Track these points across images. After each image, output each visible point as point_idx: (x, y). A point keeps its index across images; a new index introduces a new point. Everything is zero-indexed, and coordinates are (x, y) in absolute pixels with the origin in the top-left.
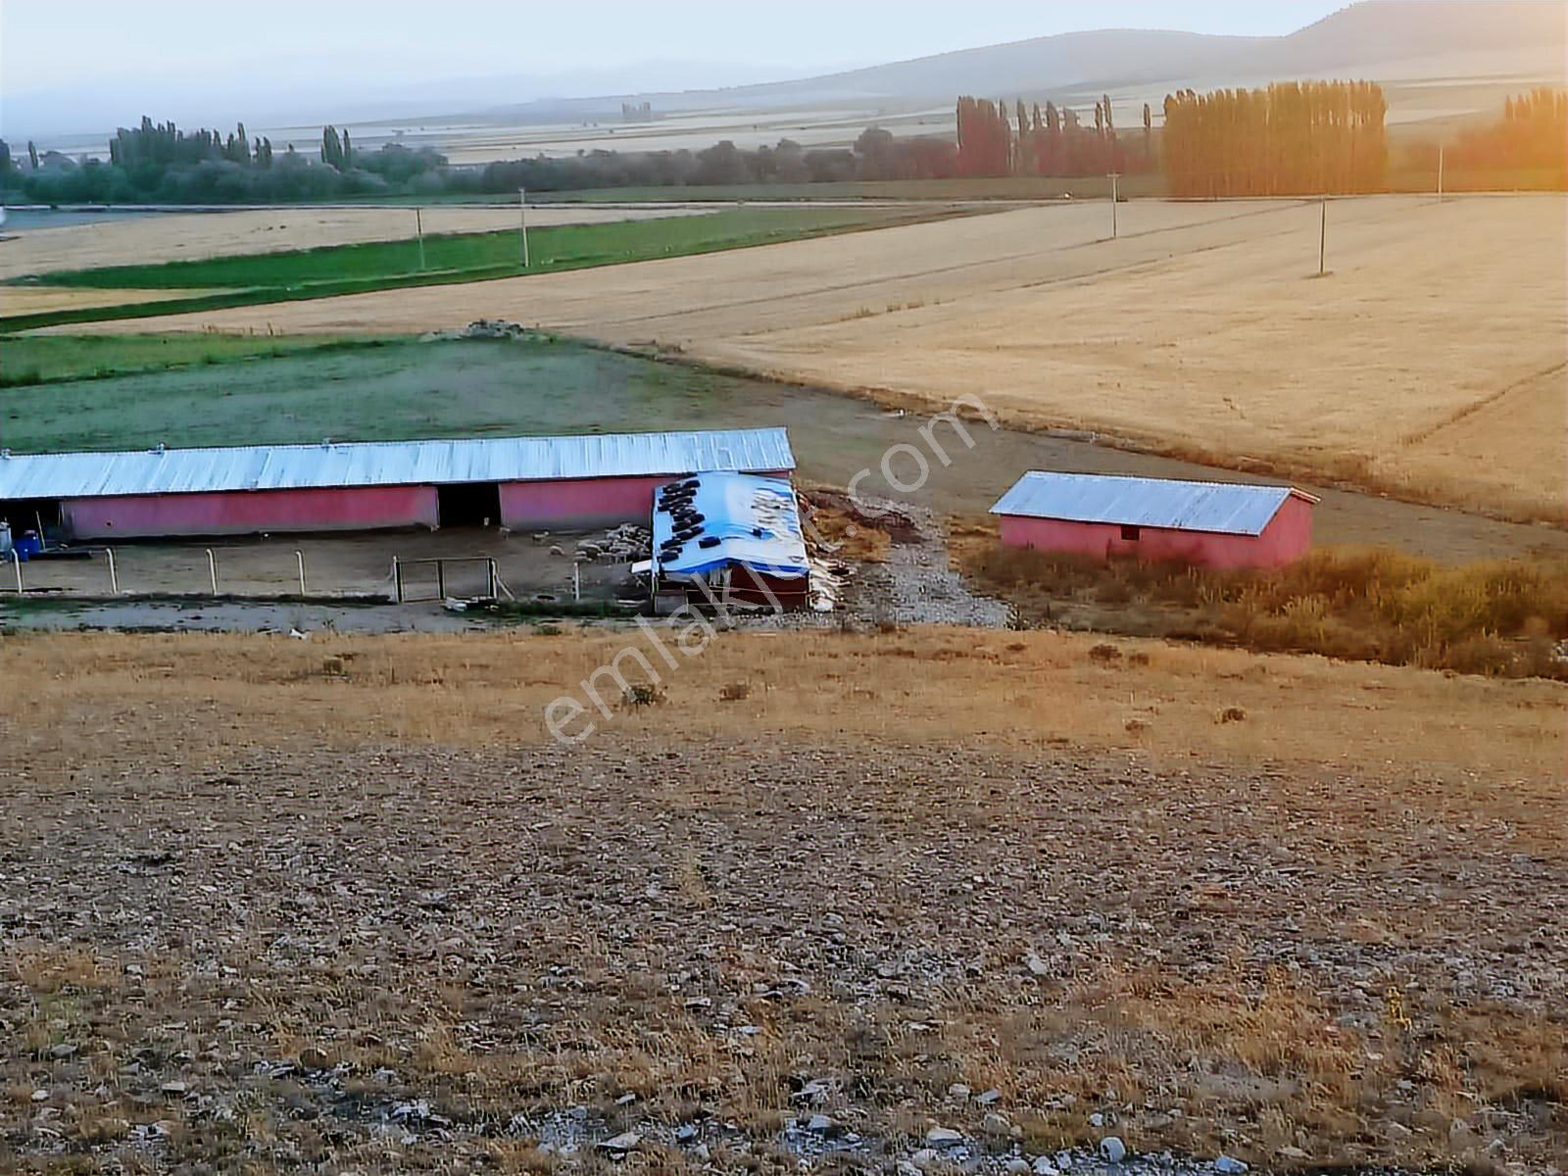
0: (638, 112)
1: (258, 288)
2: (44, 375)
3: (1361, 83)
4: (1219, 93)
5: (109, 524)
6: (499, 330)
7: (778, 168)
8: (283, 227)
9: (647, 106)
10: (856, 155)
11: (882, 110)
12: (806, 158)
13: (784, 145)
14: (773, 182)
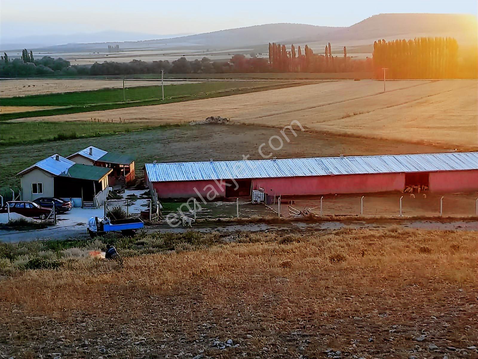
0: (115, 48)
1: (72, 106)
3: (450, 38)
4: (397, 41)
7: (202, 68)
8: (29, 86)
9: (118, 46)
10: (231, 64)
11: (208, 50)
12: (213, 64)
13: (204, 60)
14: (201, 73)
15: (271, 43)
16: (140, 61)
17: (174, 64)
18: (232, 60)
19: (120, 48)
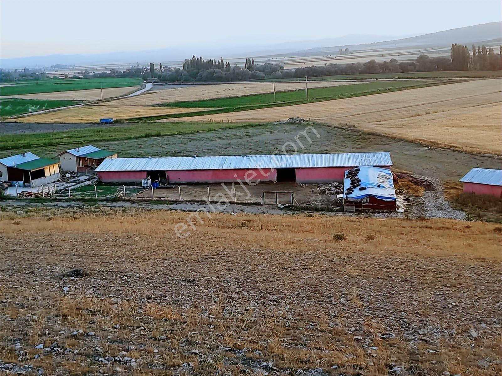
0: (344, 51)
1: (225, 108)
2: (162, 133)
5: (179, 179)
6: (297, 120)
7: (390, 68)
8: (233, 89)
9: (347, 49)
10: (416, 64)
11: (426, 49)
12: (400, 65)
13: (392, 61)
14: (388, 73)
15: (454, 43)
16: (336, 64)
17: (365, 65)
18: (417, 61)
19: (349, 50)
